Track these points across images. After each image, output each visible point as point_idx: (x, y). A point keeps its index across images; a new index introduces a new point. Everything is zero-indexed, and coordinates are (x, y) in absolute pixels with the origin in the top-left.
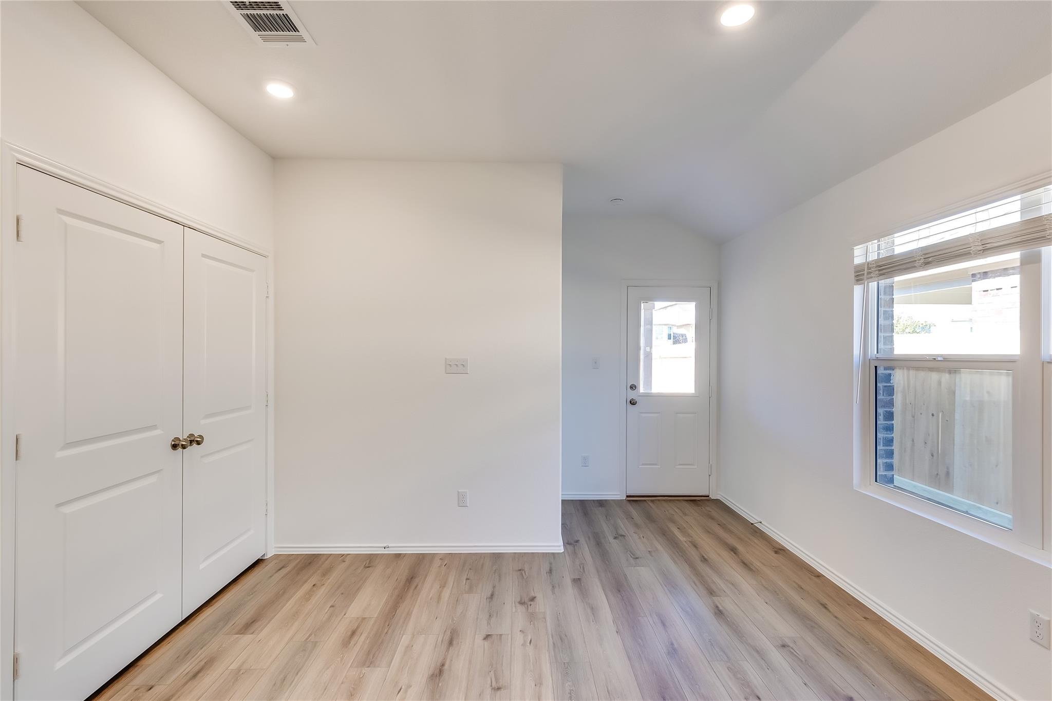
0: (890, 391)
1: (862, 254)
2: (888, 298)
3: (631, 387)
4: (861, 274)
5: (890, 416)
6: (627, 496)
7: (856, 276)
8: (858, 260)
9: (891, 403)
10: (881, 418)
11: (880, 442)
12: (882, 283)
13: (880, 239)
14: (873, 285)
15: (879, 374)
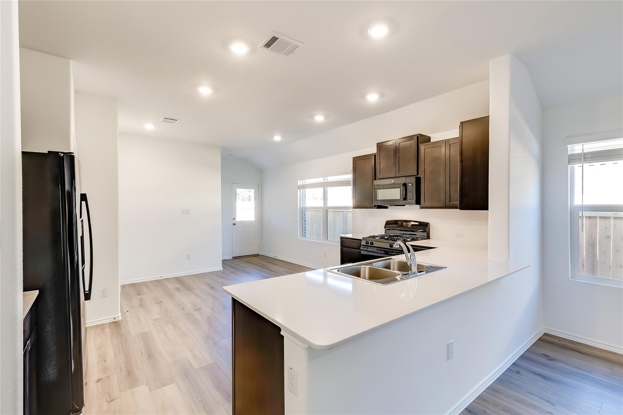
0: (305, 215)
1: (300, 183)
2: (305, 193)
3: (234, 219)
4: (300, 187)
5: (305, 221)
6: (232, 258)
7: (298, 188)
8: (299, 184)
9: (305, 218)
10: (303, 221)
11: (303, 227)
12: (303, 190)
13: (303, 180)
14: (302, 190)
15: (303, 211)
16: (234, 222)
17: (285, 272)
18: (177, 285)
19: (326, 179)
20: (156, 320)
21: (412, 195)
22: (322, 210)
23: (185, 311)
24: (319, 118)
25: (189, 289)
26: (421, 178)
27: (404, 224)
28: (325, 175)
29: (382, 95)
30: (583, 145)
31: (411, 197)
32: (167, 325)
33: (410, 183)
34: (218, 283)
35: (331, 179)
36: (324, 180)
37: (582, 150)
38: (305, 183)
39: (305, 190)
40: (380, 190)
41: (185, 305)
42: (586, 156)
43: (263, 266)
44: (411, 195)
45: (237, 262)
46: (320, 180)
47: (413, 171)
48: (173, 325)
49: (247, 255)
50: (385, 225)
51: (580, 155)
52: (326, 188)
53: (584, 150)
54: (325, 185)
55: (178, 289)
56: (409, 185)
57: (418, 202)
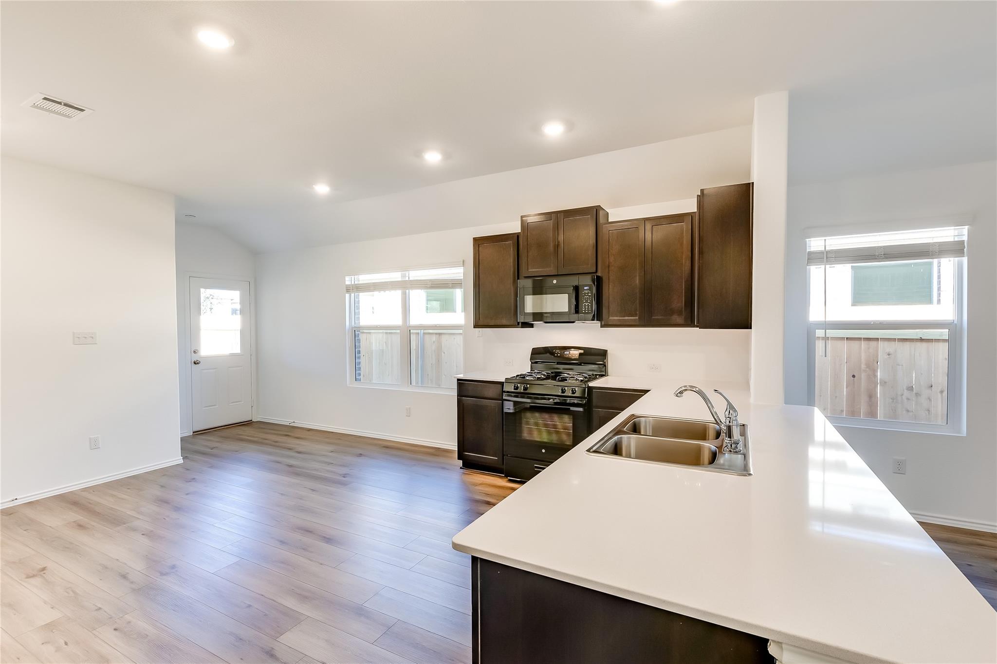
0: (359, 341)
1: (348, 281)
2: (358, 300)
3: (194, 352)
4: (349, 289)
5: (359, 352)
6: (193, 432)
7: (347, 290)
8: (348, 283)
10: (356, 353)
11: (357, 364)
12: (356, 294)
13: (354, 275)
14: (353, 295)
15: (356, 333)
16: (195, 358)
17: (332, 452)
18: (74, 516)
19: (407, 275)
20: (50, 627)
21: (588, 303)
22: (399, 331)
23: (132, 583)
24: (433, 157)
25: (114, 520)
26: (604, 278)
27: (565, 353)
28: (405, 269)
29: (570, 126)
30: (825, 240)
31: (588, 308)
32: (94, 632)
33: (586, 286)
34: (187, 494)
35: (416, 275)
36: (403, 276)
37: (824, 247)
38: (359, 281)
39: (359, 295)
40: (528, 296)
41: (126, 564)
42: (829, 255)
43: (275, 445)
44: (588, 306)
45: (211, 441)
46: (396, 276)
47: (589, 266)
48: (115, 629)
49: (227, 424)
50: (532, 354)
51: (821, 253)
52: (407, 291)
53: (826, 246)
54: (405, 286)
55: (81, 526)
56: (585, 288)
57: (598, 316)
